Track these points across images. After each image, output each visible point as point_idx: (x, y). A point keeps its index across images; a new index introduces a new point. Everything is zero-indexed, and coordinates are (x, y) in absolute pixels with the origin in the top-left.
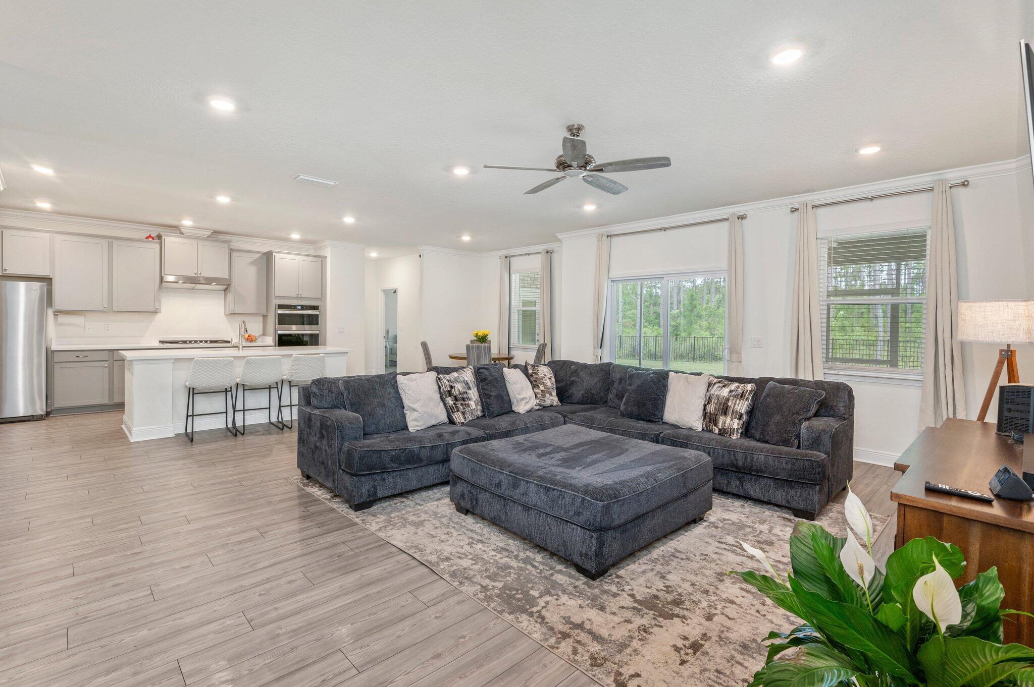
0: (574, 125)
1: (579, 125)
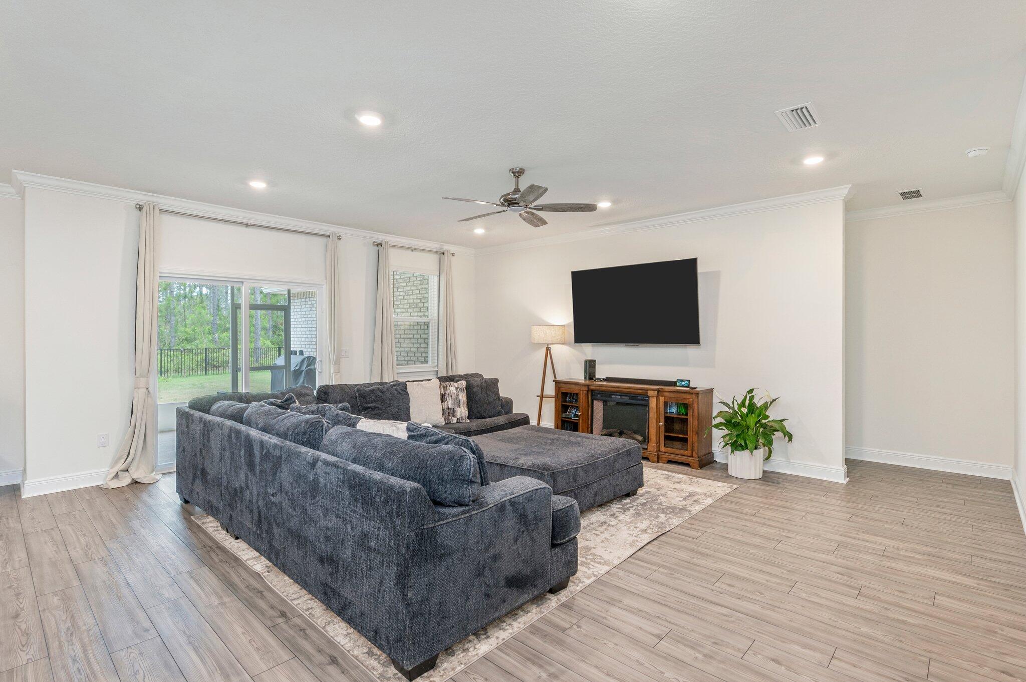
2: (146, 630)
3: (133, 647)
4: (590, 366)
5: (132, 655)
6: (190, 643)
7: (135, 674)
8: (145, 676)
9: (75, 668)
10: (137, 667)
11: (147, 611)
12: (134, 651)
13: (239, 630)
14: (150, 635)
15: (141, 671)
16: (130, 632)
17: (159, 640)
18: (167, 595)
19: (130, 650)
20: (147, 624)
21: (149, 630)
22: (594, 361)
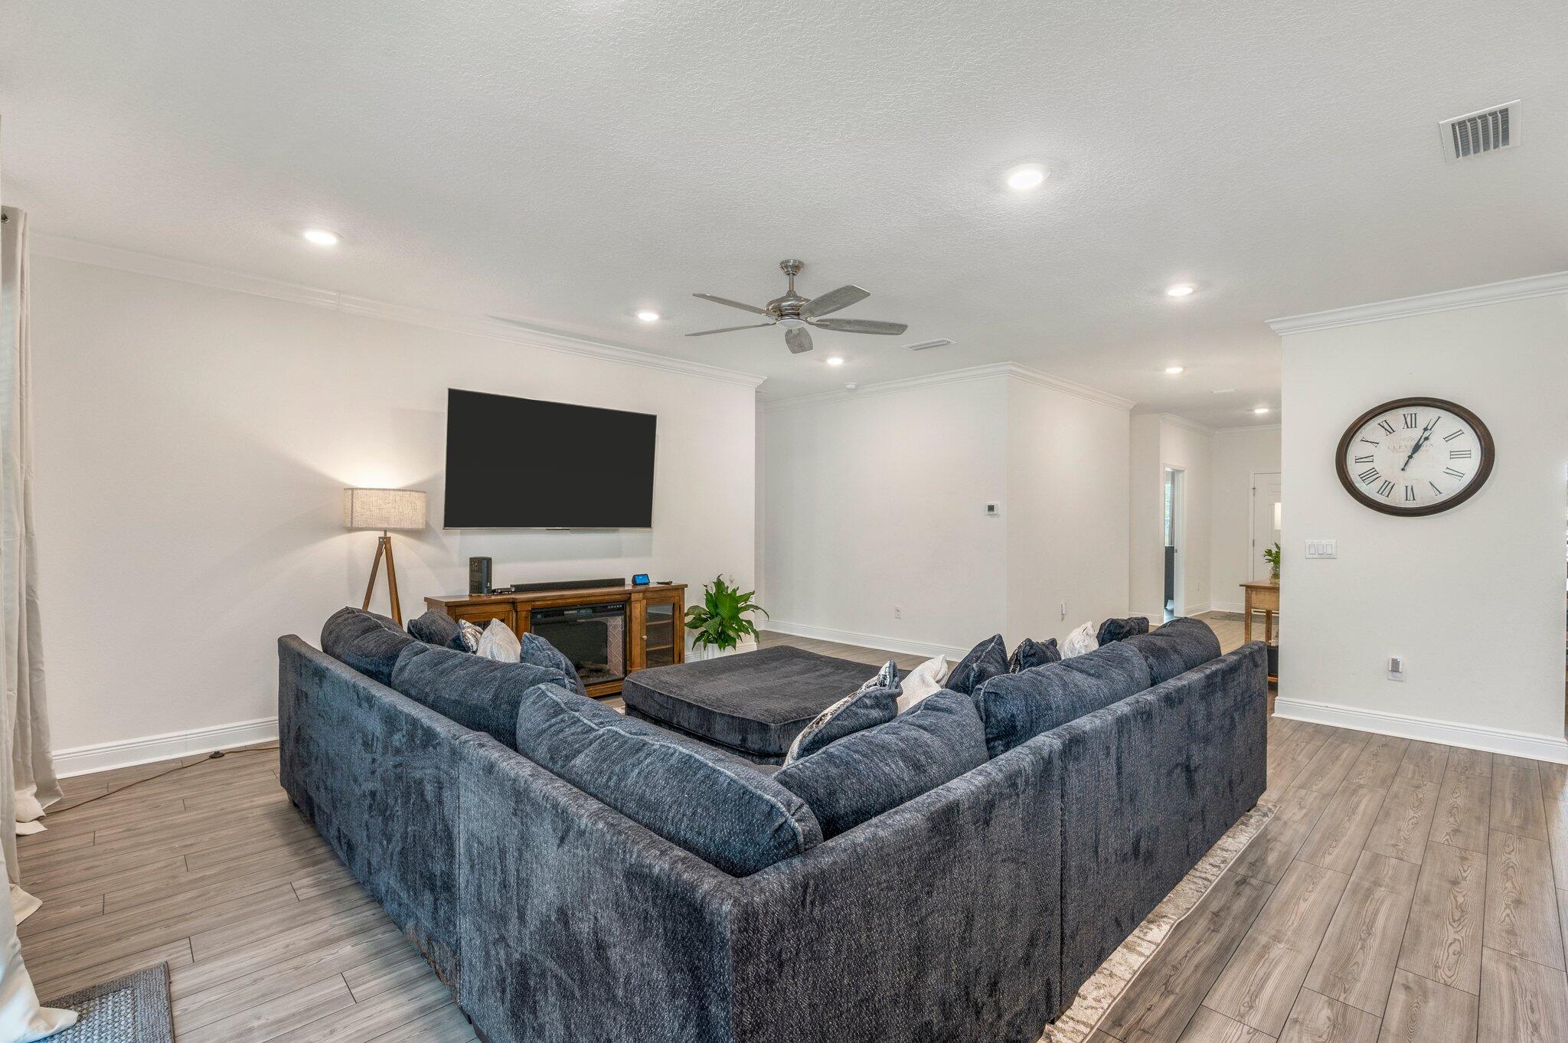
0: (788, 261)
1: (795, 261)
2: (1407, 988)
3: (1442, 981)
4: (480, 568)
5: (1449, 974)
6: (1370, 934)
7: (1459, 953)
8: (1450, 944)
9: (1537, 1015)
10: (1452, 959)
11: (1379, 1013)
12: (1444, 976)
13: (1303, 906)
14: (1407, 979)
15: (1451, 951)
16: (1431, 1004)
17: (1401, 964)
18: (1326, 1012)
19: (1449, 981)
20: (1399, 997)
21: (1403, 985)
22: (489, 561)
